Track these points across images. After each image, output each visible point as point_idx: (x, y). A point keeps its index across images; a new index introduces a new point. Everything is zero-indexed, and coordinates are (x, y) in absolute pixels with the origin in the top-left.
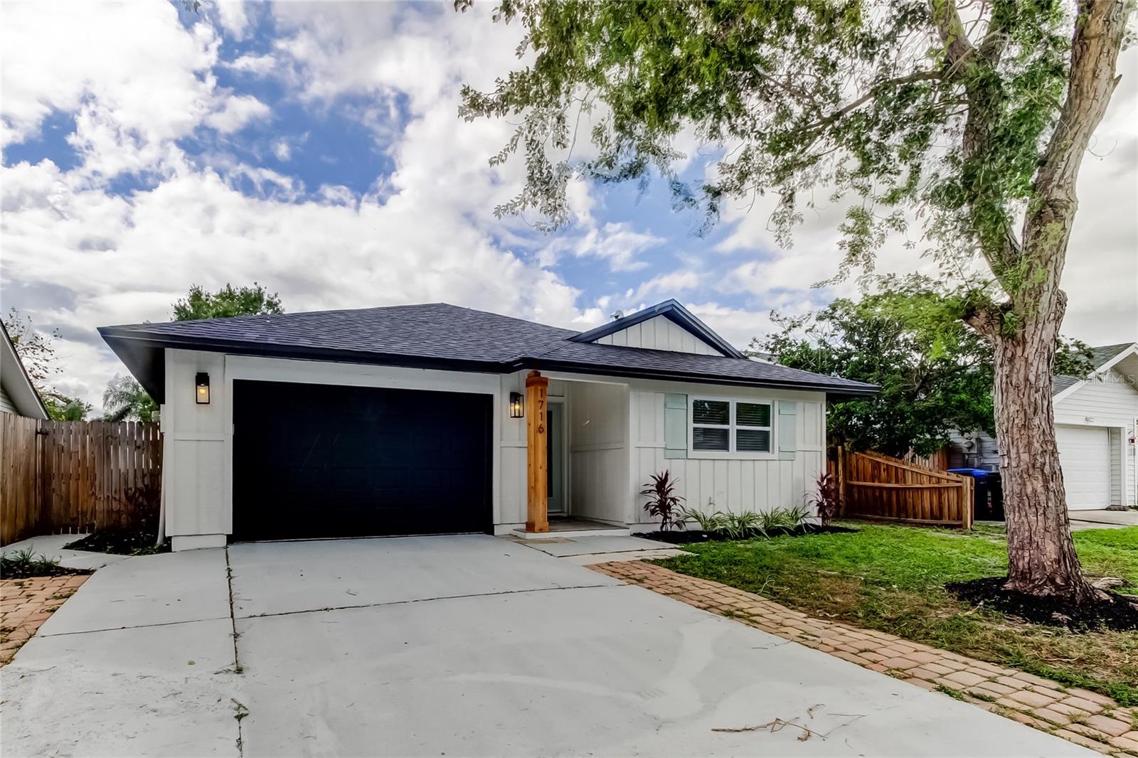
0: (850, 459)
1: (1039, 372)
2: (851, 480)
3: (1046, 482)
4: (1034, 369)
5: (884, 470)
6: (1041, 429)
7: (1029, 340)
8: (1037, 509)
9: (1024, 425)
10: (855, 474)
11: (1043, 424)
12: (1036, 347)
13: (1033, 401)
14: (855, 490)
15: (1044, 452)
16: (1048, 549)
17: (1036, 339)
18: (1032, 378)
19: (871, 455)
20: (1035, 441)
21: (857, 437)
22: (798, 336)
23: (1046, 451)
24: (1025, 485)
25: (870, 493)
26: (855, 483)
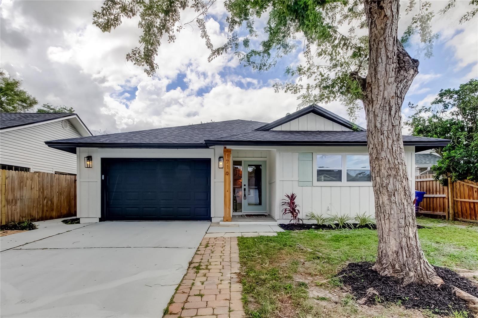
0: (456, 185)
1: (383, 121)
2: (457, 198)
3: (390, 196)
4: (379, 119)
5: (476, 191)
6: (387, 160)
7: (374, 99)
8: (384, 215)
9: (376, 158)
10: (459, 195)
11: (388, 156)
12: (380, 103)
13: (380, 140)
14: (459, 204)
15: (389, 176)
16: (391, 243)
17: (380, 98)
18: (379, 125)
19: (468, 182)
20: (383, 168)
21: (458, 172)
22: (425, 115)
23: (390, 175)
24: (379, 198)
25: (467, 205)
26: (459, 199)
